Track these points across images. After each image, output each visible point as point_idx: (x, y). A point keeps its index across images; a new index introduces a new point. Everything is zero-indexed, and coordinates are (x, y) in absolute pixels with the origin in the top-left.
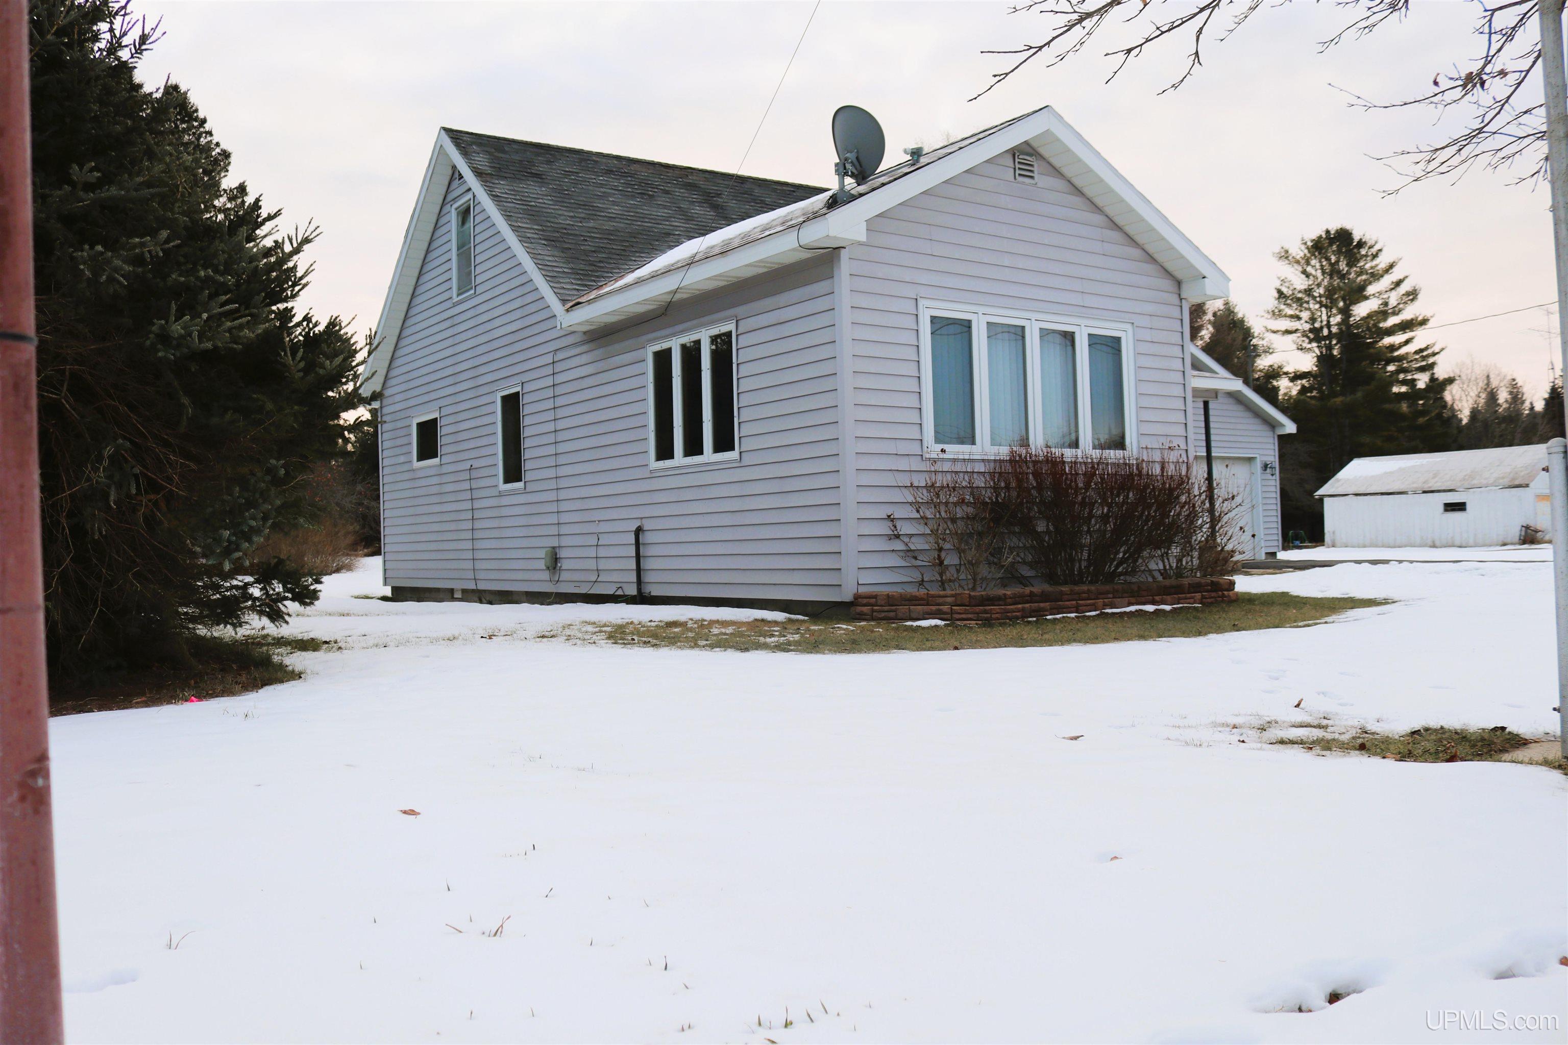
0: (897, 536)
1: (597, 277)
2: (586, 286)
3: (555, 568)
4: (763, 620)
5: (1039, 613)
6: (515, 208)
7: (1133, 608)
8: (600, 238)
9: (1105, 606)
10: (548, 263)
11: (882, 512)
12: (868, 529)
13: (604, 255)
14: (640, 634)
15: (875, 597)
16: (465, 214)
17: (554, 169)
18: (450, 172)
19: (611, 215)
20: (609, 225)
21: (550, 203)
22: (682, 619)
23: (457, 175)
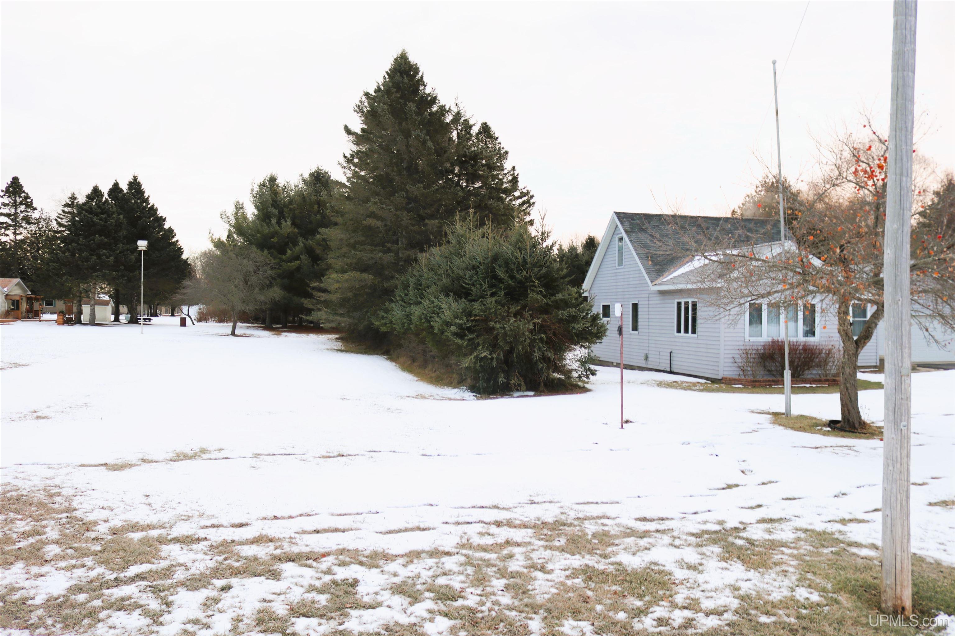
0: (735, 362)
1: (661, 271)
2: (658, 275)
3: (647, 360)
4: (698, 382)
6: (637, 245)
7: (802, 385)
10: (648, 268)
11: (731, 356)
12: (727, 360)
13: (665, 262)
15: (726, 379)
16: (620, 240)
17: (651, 225)
18: (615, 226)
21: (649, 241)
22: (678, 380)
23: (617, 227)
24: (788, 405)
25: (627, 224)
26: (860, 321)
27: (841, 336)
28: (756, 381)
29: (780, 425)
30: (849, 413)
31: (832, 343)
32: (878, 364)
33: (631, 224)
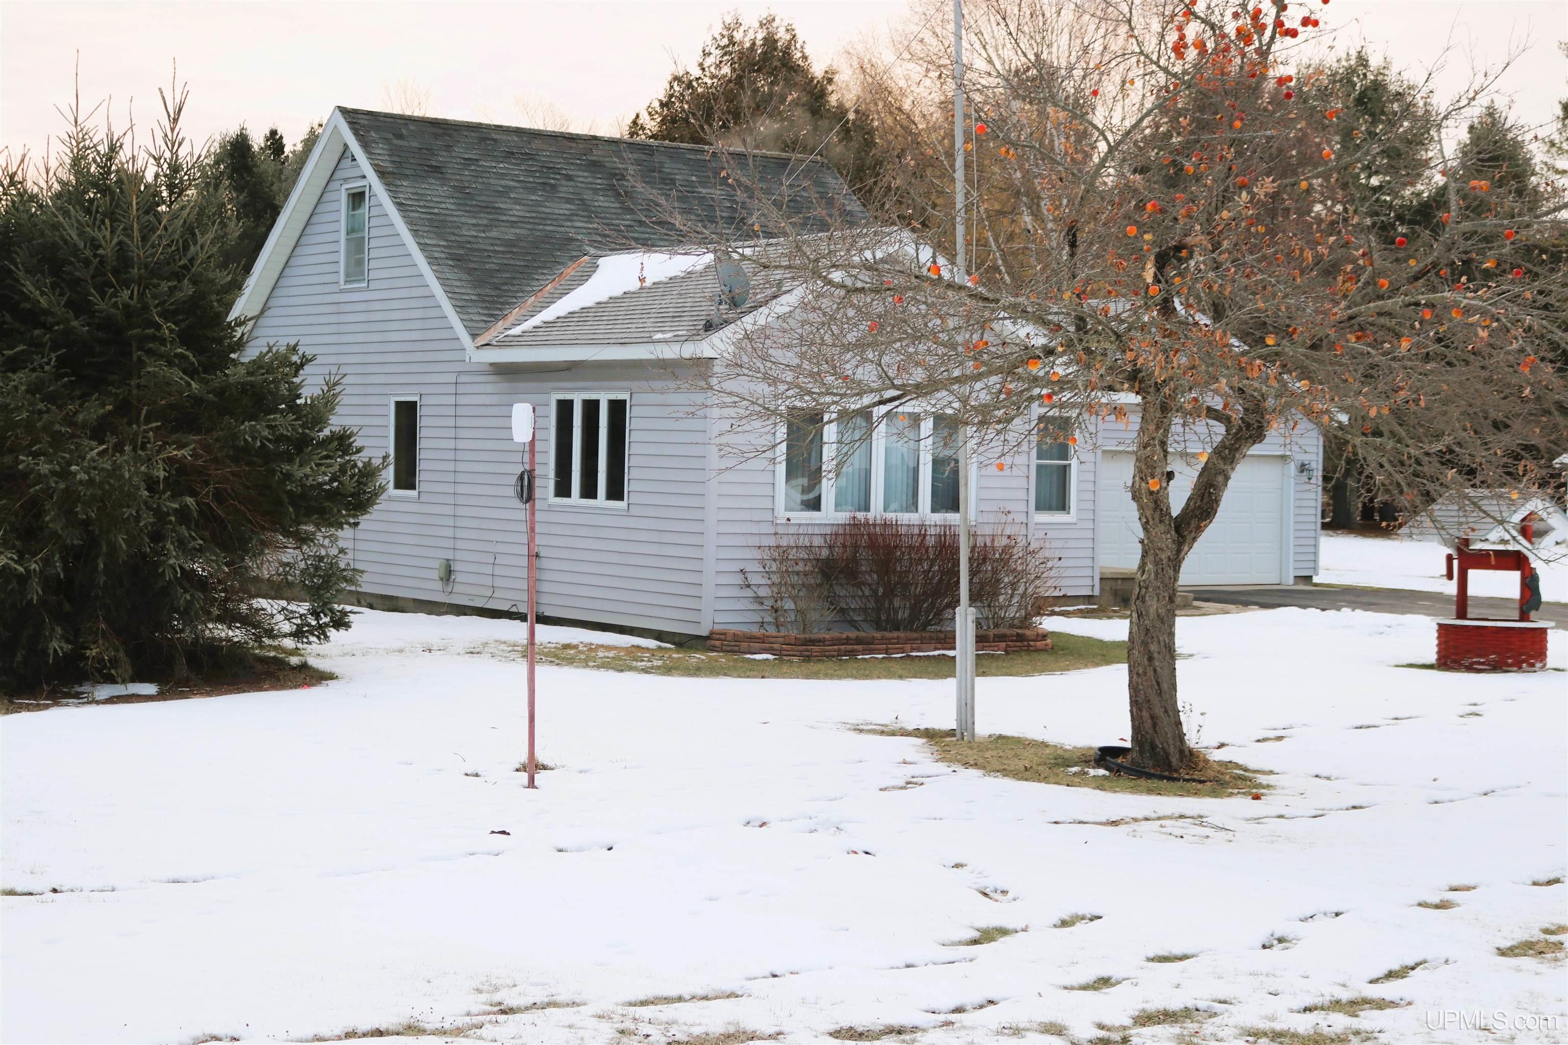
0: (748, 586)
1: (503, 303)
2: (492, 315)
3: (448, 580)
4: (638, 647)
5: (852, 654)
6: (419, 218)
7: (936, 653)
8: (503, 253)
9: (912, 650)
10: (457, 290)
11: (736, 567)
12: (723, 579)
13: (508, 275)
14: (546, 655)
15: (725, 634)
16: (357, 198)
17: (454, 157)
18: (341, 149)
19: (513, 219)
20: (511, 234)
21: (453, 207)
22: (575, 643)
23: (348, 154)
24: (966, 707)
25: (380, 149)
26: (1051, 466)
27: (1141, 508)
28: (813, 642)
29: (966, 765)
30: (1154, 725)
31: (1008, 532)
32: (1097, 592)
33: (393, 151)
